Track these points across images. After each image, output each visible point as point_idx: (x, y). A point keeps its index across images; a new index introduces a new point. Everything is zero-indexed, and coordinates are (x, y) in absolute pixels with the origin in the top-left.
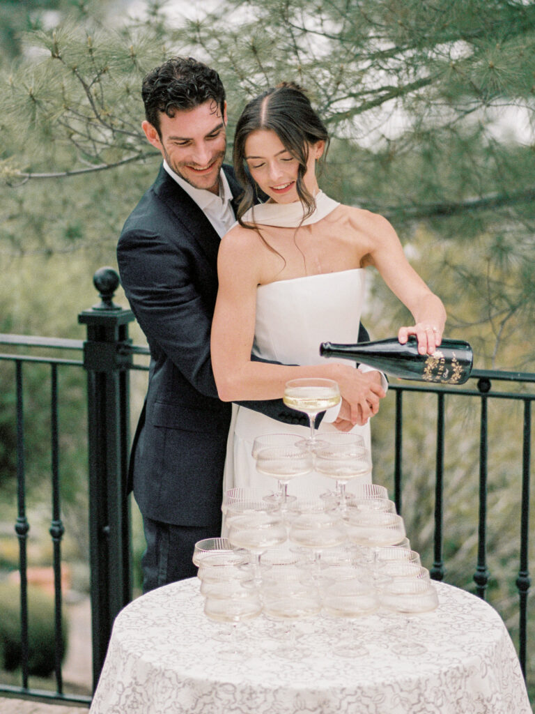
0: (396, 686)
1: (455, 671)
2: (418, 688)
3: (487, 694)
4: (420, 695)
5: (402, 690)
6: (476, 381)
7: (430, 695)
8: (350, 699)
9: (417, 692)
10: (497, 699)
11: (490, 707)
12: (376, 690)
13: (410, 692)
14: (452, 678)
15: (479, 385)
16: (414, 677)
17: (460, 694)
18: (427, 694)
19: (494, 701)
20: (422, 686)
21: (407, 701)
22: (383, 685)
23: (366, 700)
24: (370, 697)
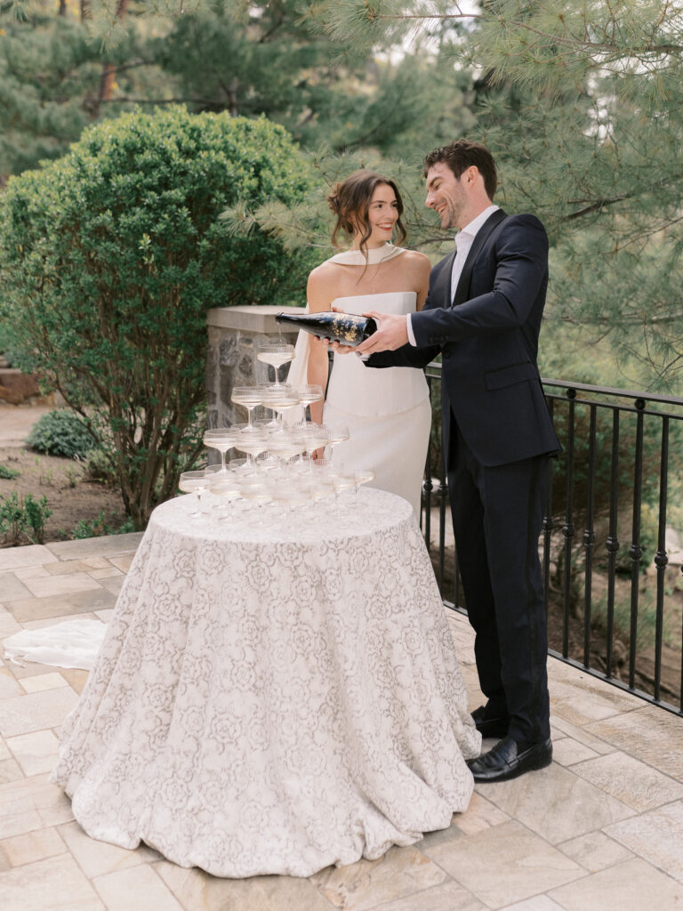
0: (240, 546)
1: (292, 546)
2: (256, 550)
3: (323, 568)
4: (257, 555)
5: (243, 549)
7: (264, 557)
8: (208, 547)
9: (255, 553)
10: (331, 573)
11: (324, 577)
12: (226, 545)
13: (250, 552)
14: (288, 549)
16: (255, 541)
17: (296, 563)
18: (262, 556)
19: (327, 574)
20: (260, 550)
21: (247, 557)
22: (231, 542)
23: (219, 551)
24: (221, 549)
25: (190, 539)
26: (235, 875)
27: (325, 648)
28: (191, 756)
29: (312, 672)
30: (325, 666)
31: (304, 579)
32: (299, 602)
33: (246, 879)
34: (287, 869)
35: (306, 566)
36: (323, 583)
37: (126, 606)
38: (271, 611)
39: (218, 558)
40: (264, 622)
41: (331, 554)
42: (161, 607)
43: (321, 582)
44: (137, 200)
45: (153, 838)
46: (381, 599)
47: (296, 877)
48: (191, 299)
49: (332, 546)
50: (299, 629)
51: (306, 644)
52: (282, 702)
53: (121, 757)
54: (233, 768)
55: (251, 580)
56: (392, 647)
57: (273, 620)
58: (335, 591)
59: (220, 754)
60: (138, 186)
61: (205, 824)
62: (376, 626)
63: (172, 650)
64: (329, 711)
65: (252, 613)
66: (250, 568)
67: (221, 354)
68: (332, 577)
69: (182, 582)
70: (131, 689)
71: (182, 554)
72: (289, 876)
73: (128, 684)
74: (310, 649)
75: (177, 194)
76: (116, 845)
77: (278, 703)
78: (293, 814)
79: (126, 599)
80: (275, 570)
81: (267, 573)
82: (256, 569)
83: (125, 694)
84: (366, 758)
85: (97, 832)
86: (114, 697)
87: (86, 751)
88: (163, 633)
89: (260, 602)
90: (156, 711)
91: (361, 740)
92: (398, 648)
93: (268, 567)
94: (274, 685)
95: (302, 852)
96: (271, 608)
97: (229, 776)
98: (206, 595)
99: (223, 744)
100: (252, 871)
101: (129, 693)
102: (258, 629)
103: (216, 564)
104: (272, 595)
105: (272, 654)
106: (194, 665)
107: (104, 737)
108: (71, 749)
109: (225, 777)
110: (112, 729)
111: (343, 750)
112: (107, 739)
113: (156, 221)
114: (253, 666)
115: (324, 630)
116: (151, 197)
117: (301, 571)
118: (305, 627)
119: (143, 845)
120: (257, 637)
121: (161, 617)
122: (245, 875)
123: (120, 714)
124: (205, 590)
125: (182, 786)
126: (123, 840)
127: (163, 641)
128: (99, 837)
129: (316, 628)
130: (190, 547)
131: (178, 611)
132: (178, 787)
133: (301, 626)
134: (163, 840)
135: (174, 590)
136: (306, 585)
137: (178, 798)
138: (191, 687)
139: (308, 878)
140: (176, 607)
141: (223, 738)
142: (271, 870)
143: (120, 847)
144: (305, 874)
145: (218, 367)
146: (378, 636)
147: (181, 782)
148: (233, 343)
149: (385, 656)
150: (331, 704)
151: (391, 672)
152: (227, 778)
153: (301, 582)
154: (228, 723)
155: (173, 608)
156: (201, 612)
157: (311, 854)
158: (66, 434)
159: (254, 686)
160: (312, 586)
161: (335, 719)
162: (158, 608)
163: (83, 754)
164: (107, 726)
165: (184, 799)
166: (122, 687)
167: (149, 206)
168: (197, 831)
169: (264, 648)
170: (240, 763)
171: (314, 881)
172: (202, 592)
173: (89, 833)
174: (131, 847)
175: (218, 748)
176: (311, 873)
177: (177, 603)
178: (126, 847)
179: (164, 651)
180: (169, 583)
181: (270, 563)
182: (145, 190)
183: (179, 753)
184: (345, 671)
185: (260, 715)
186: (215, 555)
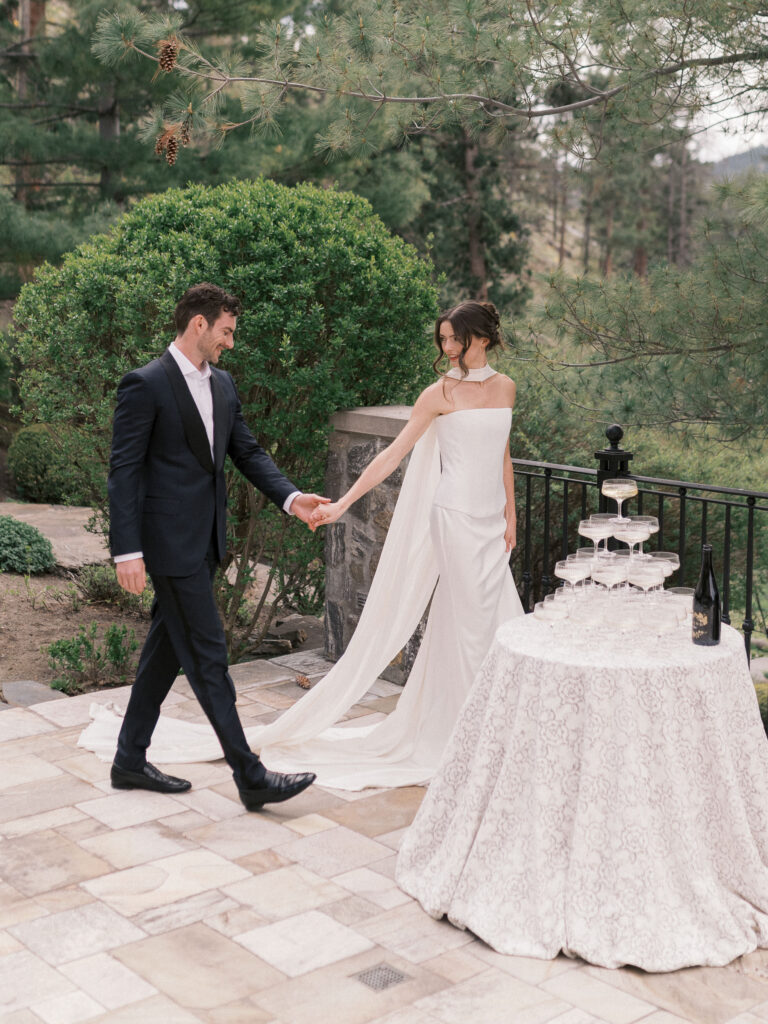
0: (630, 672)
1: (677, 669)
2: (646, 674)
3: (703, 688)
4: (647, 679)
5: (634, 674)
6: (746, 498)
7: (653, 680)
8: (598, 675)
9: (644, 677)
11: (704, 697)
12: (616, 672)
13: (640, 676)
14: (674, 673)
15: (748, 501)
16: (644, 667)
17: (680, 684)
20: (649, 674)
21: (638, 682)
22: (621, 669)
23: (609, 677)
24: (612, 676)
25: (576, 668)
26: (664, 969)
27: (702, 762)
28: (596, 869)
29: (690, 784)
30: (701, 778)
31: (685, 699)
32: (681, 720)
33: (673, 972)
34: (707, 960)
35: (687, 687)
36: (703, 702)
37: (492, 735)
38: (665, 731)
39: (608, 684)
40: (657, 740)
41: (708, 675)
42: (548, 732)
43: (700, 702)
44: (262, 293)
45: (575, 945)
46: (740, 714)
47: (715, 967)
48: (324, 403)
49: (707, 668)
50: (681, 746)
51: (687, 759)
52: (683, 812)
53: (518, 877)
54: (646, 875)
55: (642, 703)
56: (749, 758)
57: (668, 738)
58: (714, 709)
59: (632, 863)
60: (262, 278)
61: (625, 927)
62: (736, 740)
63: (561, 773)
64: (703, 821)
65: (644, 732)
66: (640, 691)
67: (350, 461)
68: (711, 696)
69: (567, 708)
70: (514, 813)
71: (567, 681)
72: (708, 966)
73: (509, 808)
74: (690, 763)
75: (306, 286)
76: (531, 957)
77: (680, 813)
78: (703, 911)
79: (491, 728)
80: (664, 692)
81: (658, 695)
82: (646, 692)
83: (507, 818)
84: (747, 861)
85: (508, 947)
86: (495, 822)
87: (468, 876)
88: (552, 756)
89: (652, 722)
90: (551, 831)
91: (743, 844)
92: (754, 758)
93: (658, 689)
94: (674, 798)
95: (714, 944)
96: (665, 727)
97: (643, 881)
98: (599, 719)
99: (635, 854)
100: (680, 966)
101: (511, 817)
102: (650, 747)
103: (606, 689)
104: (664, 715)
105: (669, 769)
106: (592, 784)
107: (487, 861)
108: (451, 875)
109: (639, 883)
110: (495, 853)
111: (714, 856)
112: (490, 862)
113: (287, 318)
114: (648, 781)
115: (701, 746)
116: (279, 291)
117: (684, 691)
118: (686, 743)
119: (561, 955)
120: (649, 754)
121: (549, 742)
122: (672, 968)
123: (502, 838)
124: (598, 714)
125: (591, 897)
126: (538, 951)
127: (552, 764)
128: (511, 952)
129: (694, 744)
130: (575, 675)
131: (565, 736)
132: (588, 898)
133: (682, 742)
134: (585, 947)
135: (560, 716)
136: (687, 705)
137: (590, 908)
138: (592, 805)
139: (724, 967)
140: (563, 732)
141: (635, 848)
142: (695, 962)
143: (537, 958)
144: (722, 963)
145: (345, 475)
146: (736, 748)
147: (590, 893)
148: (372, 450)
149: (742, 767)
150: (706, 814)
151: (748, 781)
152: (642, 884)
153: (683, 702)
154: (638, 835)
155: (559, 732)
156: (596, 735)
157: (724, 945)
158: (14, 545)
159: (650, 800)
160: (691, 705)
161: (708, 828)
162: (545, 734)
163: (466, 880)
164: (490, 851)
165: (596, 908)
166: (504, 813)
167: (277, 302)
168: (619, 934)
169: (660, 764)
170: (651, 869)
171: (731, 969)
172: (595, 716)
173: (496, 949)
174: (549, 957)
175: (630, 858)
176: (727, 962)
177: (563, 728)
178: (544, 957)
179: (553, 774)
180: (555, 710)
181: (660, 686)
182: (270, 283)
183: (585, 866)
184: (727, 781)
185: (657, 825)
186: (606, 681)
